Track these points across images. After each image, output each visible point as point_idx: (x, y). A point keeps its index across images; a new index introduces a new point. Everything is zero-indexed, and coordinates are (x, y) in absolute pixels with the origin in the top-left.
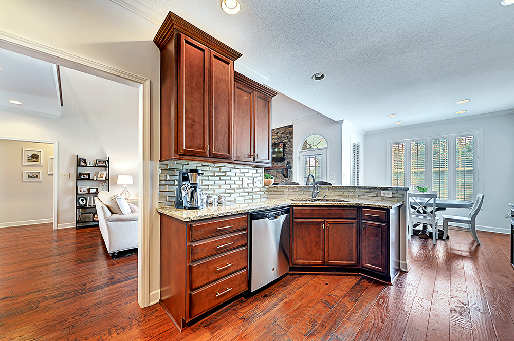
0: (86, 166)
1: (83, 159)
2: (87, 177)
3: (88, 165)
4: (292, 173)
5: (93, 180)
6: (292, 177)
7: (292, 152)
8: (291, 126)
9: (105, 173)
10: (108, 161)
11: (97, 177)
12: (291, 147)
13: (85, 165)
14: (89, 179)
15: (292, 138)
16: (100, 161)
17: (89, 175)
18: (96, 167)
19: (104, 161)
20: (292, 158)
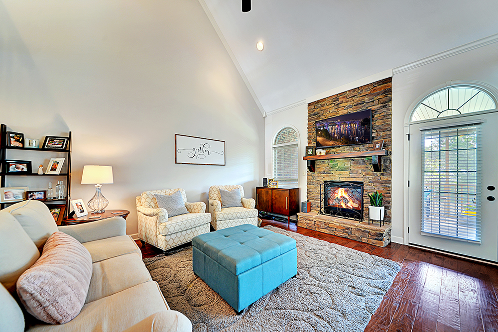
0: (23, 148)
1: (16, 134)
2: (25, 170)
3: (27, 146)
4: (391, 162)
5: (37, 174)
6: (391, 171)
7: (390, 125)
8: (389, 80)
9: (62, 161)
10: (69, 139)
11: (44, 170)
12: (388, 116)
13: (21, 145)
14: (29, 172)
15: (390, 100)
16: (53, 139)
17: (29, 164)
18: (43, 149)
19: (62, 139)
20: (390, 136)
